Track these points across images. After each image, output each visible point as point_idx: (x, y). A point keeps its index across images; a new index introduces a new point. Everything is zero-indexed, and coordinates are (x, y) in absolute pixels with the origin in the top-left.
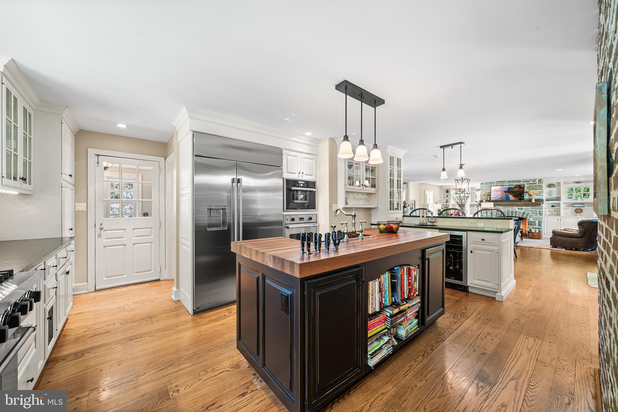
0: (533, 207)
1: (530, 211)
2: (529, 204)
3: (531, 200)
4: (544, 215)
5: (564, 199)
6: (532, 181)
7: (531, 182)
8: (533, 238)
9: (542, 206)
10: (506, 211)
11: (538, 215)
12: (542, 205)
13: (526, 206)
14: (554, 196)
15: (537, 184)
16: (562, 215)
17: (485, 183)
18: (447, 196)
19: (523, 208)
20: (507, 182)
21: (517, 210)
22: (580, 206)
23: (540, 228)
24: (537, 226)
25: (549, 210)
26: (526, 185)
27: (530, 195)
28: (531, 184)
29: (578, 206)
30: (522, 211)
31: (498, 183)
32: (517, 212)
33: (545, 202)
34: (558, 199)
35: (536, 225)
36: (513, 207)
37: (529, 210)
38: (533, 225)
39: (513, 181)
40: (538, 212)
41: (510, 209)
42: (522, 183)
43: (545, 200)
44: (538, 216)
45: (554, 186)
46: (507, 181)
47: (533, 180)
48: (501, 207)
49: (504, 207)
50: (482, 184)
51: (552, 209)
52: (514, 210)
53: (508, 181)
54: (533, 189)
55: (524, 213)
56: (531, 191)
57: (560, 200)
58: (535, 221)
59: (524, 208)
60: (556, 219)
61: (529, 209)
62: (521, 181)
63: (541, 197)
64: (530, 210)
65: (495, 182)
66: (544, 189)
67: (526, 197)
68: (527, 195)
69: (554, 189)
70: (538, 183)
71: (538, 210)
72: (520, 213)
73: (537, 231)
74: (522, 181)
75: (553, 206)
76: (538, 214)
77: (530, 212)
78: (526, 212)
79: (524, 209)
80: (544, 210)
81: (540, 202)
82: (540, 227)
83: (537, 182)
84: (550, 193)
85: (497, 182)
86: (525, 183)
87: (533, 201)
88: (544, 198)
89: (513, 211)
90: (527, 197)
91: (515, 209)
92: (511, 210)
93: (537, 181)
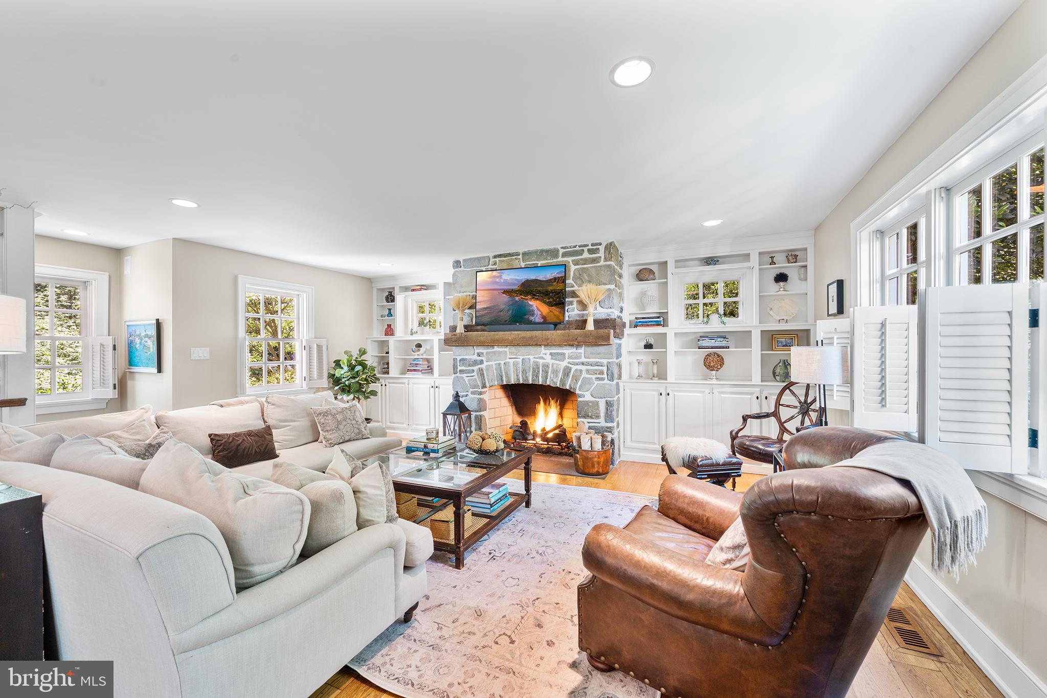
0: (591, 349)
1: (583, 364)
2: (579, 339)
3: (585, 321)
4: (625, 376)
5: (677, 321)
6: (589, 250)
7: (586, 255)
8: (587, 471)
9: (614, 347)
10: (520, 366)
11: (603, 379)
12: (617, 341)
13: (572, 345)
14: (653, 309)
15: (602, 263)
16: (671, 377)
17: (464, 260)
18: (390, 313)
19: (564, 354)
20: (520, 257)
21: (548, 360)
22: (717, 344)
23: (610, 430)
24: (602, 422)
25: (640, 357)
26: (573, 268)
27: (583, 306)
28: (585, 261)
29: (712, 343)
30: (563, 364)
31: (497, 259)
32: (548, 366)
33: (627, 331)
34: (661, 320)
35: (598, 417)
36: (538, 348)
37: (581, 360)
38: (591, 417)
39: (536, 252)
40: (605, 369)
41: (531, 357)
42: (560, 259)
43: (628, 325)
44: (606, 381)
45: (651, 276)
46: (521, 251)
47: (590, 247)
48: (507, 349)
49: (513, 349)
50: (457, 264)
51: (646, 356)
52: (541, 361)
53: (524, 254)
54: (590, 282)
55: (567, 372)
56: (584, 287)
57: (665, 324)
58: (597, 403)
59: (568, 351)
60: (656, 394)
61: (580, 357)
62: (558, 251)
63: (614, 313)
64: (583, 360)
65: (491, 255)
66: (625, 287)
67: (573, 310)
68: (575, 303)
69: (651, 287)
70: (606, 260)
71: (605, 361)
72: (555, 372)
73: (598, 446)
74: (561, 251)
75: (648, 346)
76: (605, 376)
77: (584, 368)
78: (574, 368)
79: (567, 356)
80: (625, 360)
81: (606, 331)
82: (609, 425)
83: (601, 254)
84: (641, 301)
85: (495, 257)
86: (570, 259)
87: (590, 326)
88: (627, 318)
89: (537, 365)
90: (576, 312)
91: (542, 358)
92: (532, 360)
93: (602, 248)
